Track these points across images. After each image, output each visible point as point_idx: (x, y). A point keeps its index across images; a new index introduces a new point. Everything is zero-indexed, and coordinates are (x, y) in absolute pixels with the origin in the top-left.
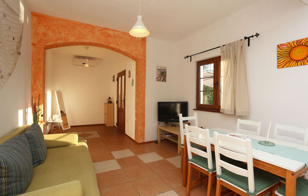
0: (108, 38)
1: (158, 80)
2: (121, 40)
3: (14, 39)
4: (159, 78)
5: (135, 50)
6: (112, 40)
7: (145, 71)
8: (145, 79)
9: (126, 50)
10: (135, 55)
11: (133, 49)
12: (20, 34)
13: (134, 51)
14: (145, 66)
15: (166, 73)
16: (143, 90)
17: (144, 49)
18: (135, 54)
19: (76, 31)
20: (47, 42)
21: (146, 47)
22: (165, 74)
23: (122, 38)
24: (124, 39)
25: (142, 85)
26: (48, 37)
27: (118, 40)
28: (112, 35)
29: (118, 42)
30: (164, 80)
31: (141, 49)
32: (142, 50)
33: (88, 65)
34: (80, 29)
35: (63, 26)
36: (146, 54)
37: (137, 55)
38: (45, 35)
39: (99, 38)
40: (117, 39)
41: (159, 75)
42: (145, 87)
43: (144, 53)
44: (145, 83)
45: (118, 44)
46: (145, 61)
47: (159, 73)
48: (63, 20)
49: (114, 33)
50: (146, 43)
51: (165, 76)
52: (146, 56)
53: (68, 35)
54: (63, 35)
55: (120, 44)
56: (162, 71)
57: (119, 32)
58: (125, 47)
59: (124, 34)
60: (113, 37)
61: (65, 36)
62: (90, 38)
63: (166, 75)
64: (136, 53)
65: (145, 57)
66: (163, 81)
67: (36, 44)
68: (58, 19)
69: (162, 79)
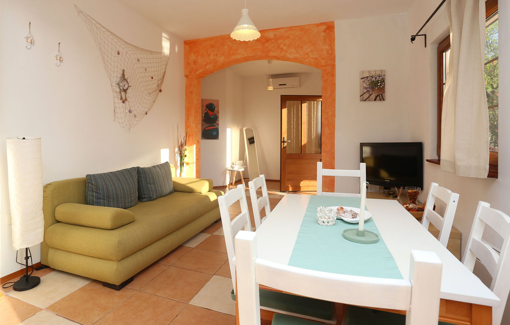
0: (267, 44)
1: (364, 98)
2: (287, 42)
3: (152, 78)
4: (367, 95)
5: (312, 51)
6: (272, 45)
7: (334, 84)
8: (334, 100)
9: (296, 55)
10: (312, 60)
11: (308, 50)
12: (164, 70)
13: (310, 54)
14: (333, 75)
15: (383, 81)
16: (331, 122)
17: (331, 45)
18: (312, 58)
19: (226, 47)
20: (197, 70)
21: (334, 40)
22: (380, 85)
23: (288, 37)
24: (292, 37)
25: (328, 112)
26: (198, 64)
27: (281, 43)
28: (272, 37)
29: (282, 46)
30: (380, 97)
31: (324, 47)
32: (327, 47)
33: (272, 87)
34: (229, 43)
35: (212, 46)
36: (336, 53)
37: (316, 59)
38: (195, 62)
39: (254, 48)
40: (280, 41)
41: (366, 88)
42: (334, 115)
43: (330, 52)
44: (335, 107)
45: (283, 49)
46: (333, 66)
47: (365, 85)
48: (211, 39)
49: (275, 34)
50: (334, 32)
51: (382, 89)
52: (334, 57)
53: (217, 55)
54: (212, 57)
55: (285, 49)
56: (374, 79)
57: (282, 30)
58: (295, 51)
59: (291, 30)
60: (273, 41)
61: (214, 58)
62: (243, 52)
63: (384, 86)
64: (314, 56)
65: (333, 59)
66: (375, 100)
67: (189, 76)
68: (206, 40)
69: (373, 96)
